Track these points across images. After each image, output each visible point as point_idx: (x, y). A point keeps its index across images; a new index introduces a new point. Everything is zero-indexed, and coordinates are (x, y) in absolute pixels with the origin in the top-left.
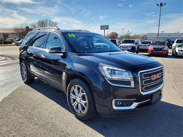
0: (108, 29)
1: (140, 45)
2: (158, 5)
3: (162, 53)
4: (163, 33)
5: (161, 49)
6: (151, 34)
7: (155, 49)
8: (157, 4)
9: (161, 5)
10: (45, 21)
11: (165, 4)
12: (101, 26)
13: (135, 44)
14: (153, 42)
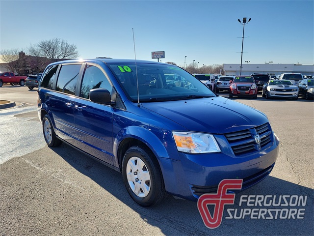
0: (164, 58)
1: (218, 83)
2: (240, 22)
3: (249, 94)
4: (248, 63)
5: (248, 88)
6: (231, 66)
7: (239, 88)
8: (239, 20)
9: (245, 21)
10: (53, 43)
11: (250, 19)
12: (153, 53)
13: (211, 81)
14: (236, 77)
